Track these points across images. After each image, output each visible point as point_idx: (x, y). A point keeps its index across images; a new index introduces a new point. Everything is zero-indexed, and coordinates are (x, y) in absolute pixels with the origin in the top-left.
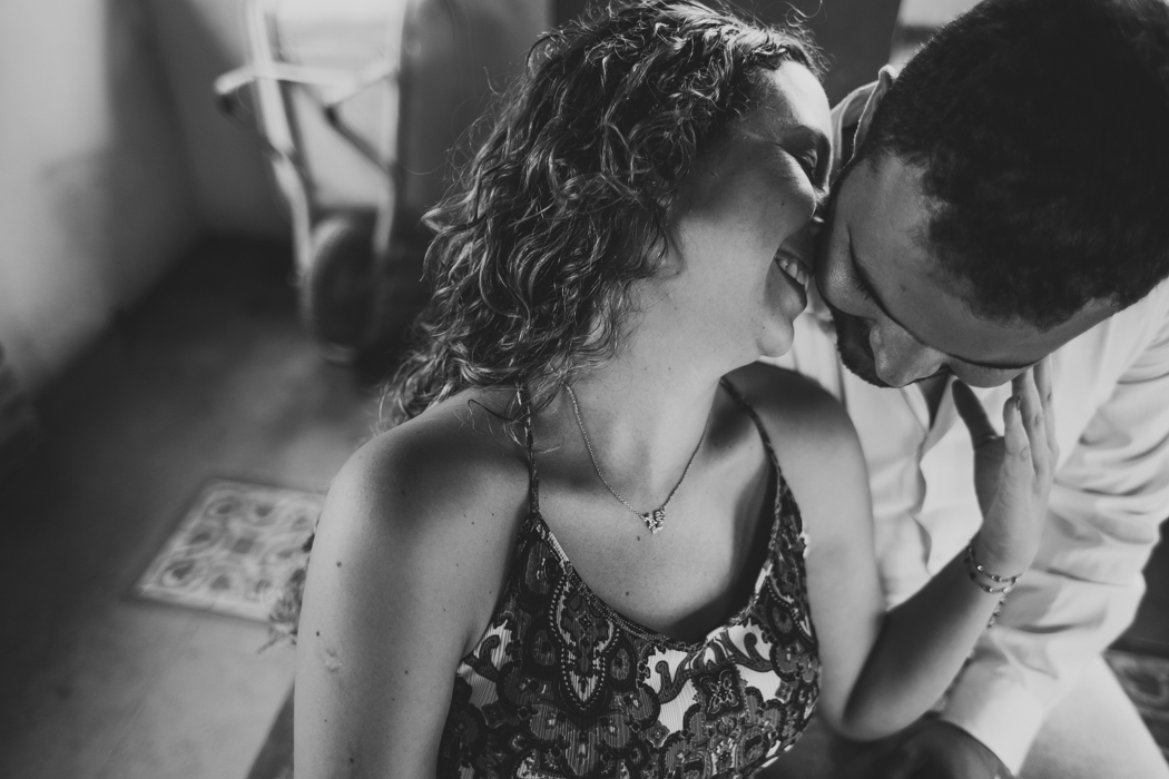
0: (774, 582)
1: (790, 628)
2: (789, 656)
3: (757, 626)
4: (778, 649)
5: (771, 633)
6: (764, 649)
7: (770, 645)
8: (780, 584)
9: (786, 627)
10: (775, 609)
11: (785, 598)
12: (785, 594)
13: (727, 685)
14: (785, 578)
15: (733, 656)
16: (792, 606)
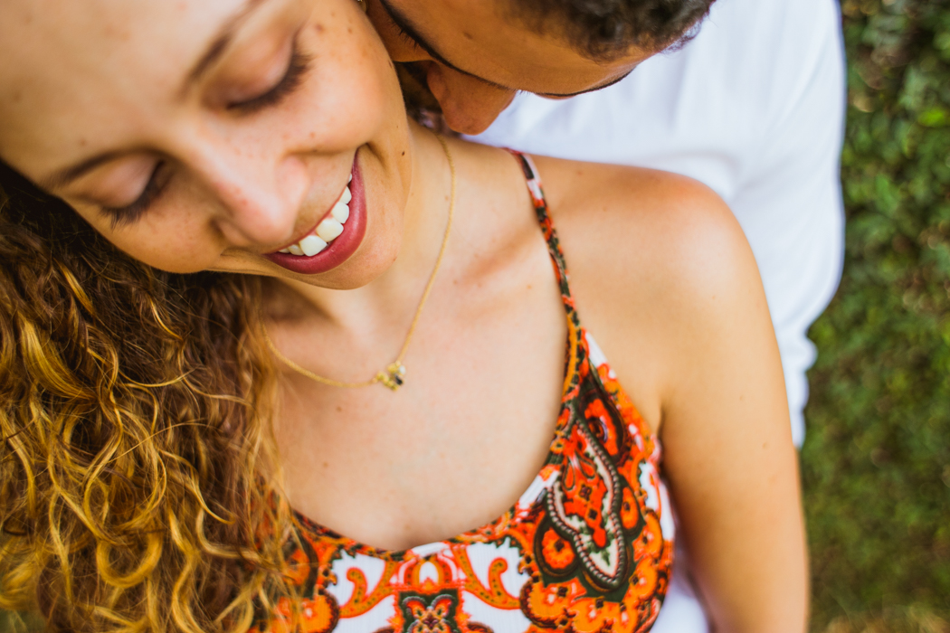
0: (558, 495)
1: (566, 562)
2: (551, 598)
3: (515, 551)
4: (537, 586)
5: (533, 563)
6: (514, 582)
7: (525, 578)
8: (565, 500)
9: (560, 559)
10: (551, 532)
11: (567, 521)
12: (569, 515)
13: (439, 613)
14: (575, 493)
15: (466, 581)
16: (579, 532)
